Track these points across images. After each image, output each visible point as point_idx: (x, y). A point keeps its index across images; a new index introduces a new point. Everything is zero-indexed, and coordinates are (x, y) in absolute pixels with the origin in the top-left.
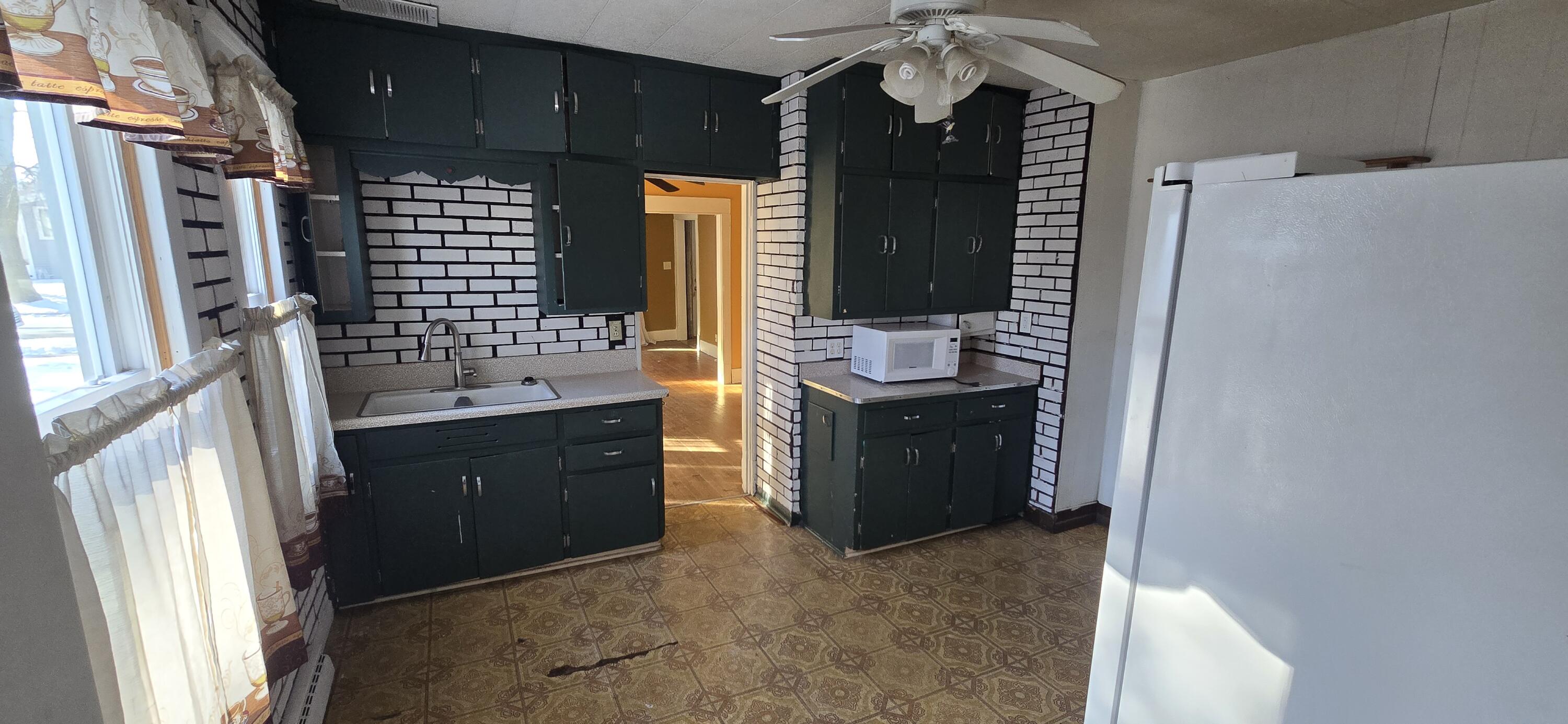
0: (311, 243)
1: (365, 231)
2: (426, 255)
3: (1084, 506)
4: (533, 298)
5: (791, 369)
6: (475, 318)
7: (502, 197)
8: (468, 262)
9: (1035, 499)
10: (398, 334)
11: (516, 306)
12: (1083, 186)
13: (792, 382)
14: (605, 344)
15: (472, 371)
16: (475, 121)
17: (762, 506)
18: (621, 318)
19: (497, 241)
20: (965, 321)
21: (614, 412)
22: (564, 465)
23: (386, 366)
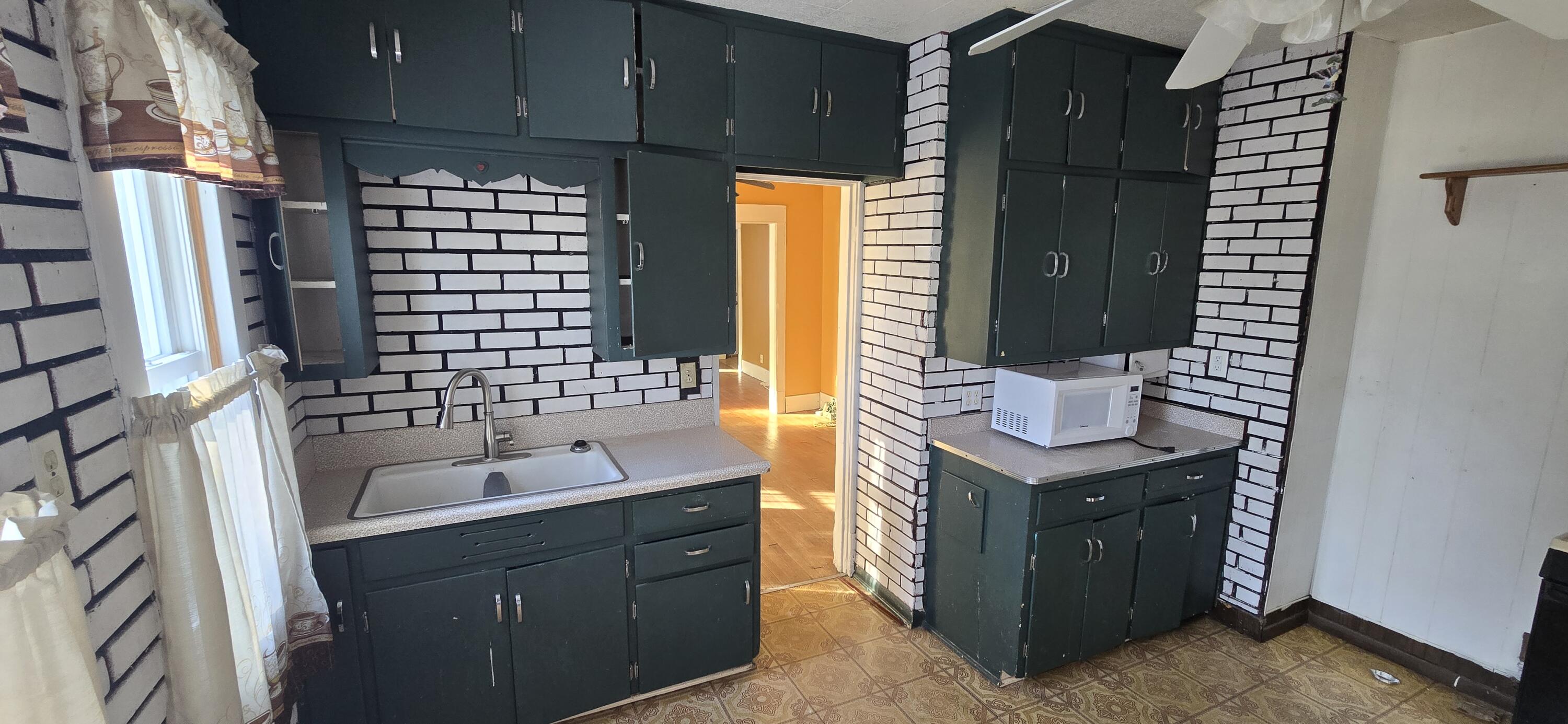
0: (282, 272)
1: (364, 251)
2: (448, 282)
3: (1296, 604)
4: (585, 337)
5: (917, 426)
6: (511, 364)
7: (548, 204)
8: (502, 291)
9: (1230, 593)
10: (409, 388)
11: (563, 347)
12: (1323, 185)
13: (918, 443)
14: (675, 393)
15: (507, 436)
16: (516, 100)
17: (866, 593)
18: (696, 360)
19: (541, 262)
20: (1137, 362)
21: (700, 497)
22: (632, 570)
23: (394, 431)
